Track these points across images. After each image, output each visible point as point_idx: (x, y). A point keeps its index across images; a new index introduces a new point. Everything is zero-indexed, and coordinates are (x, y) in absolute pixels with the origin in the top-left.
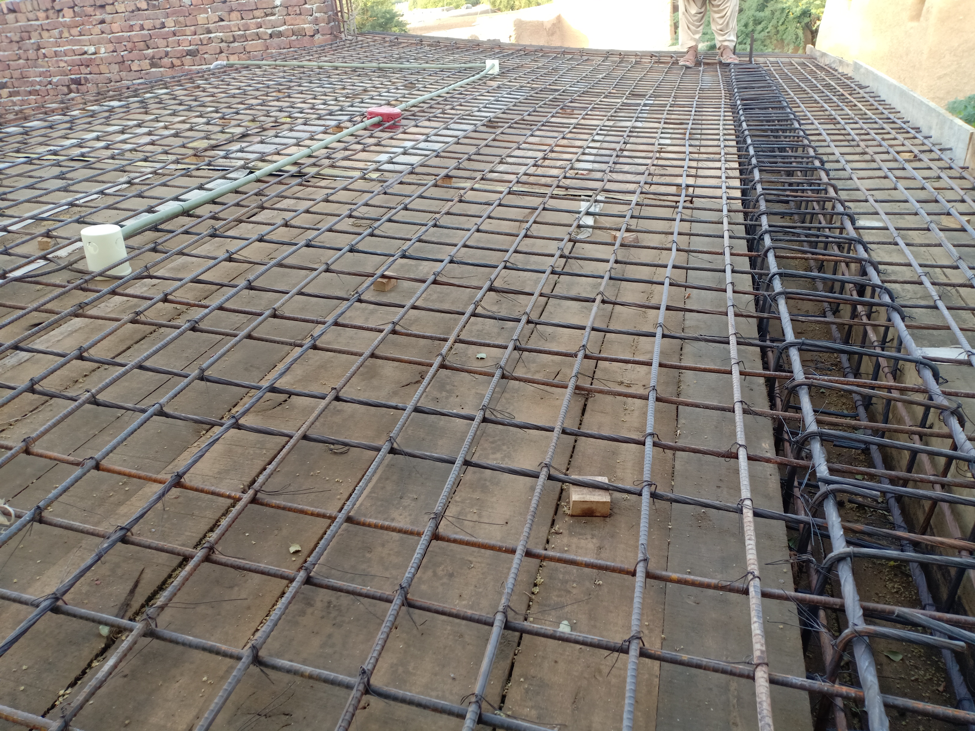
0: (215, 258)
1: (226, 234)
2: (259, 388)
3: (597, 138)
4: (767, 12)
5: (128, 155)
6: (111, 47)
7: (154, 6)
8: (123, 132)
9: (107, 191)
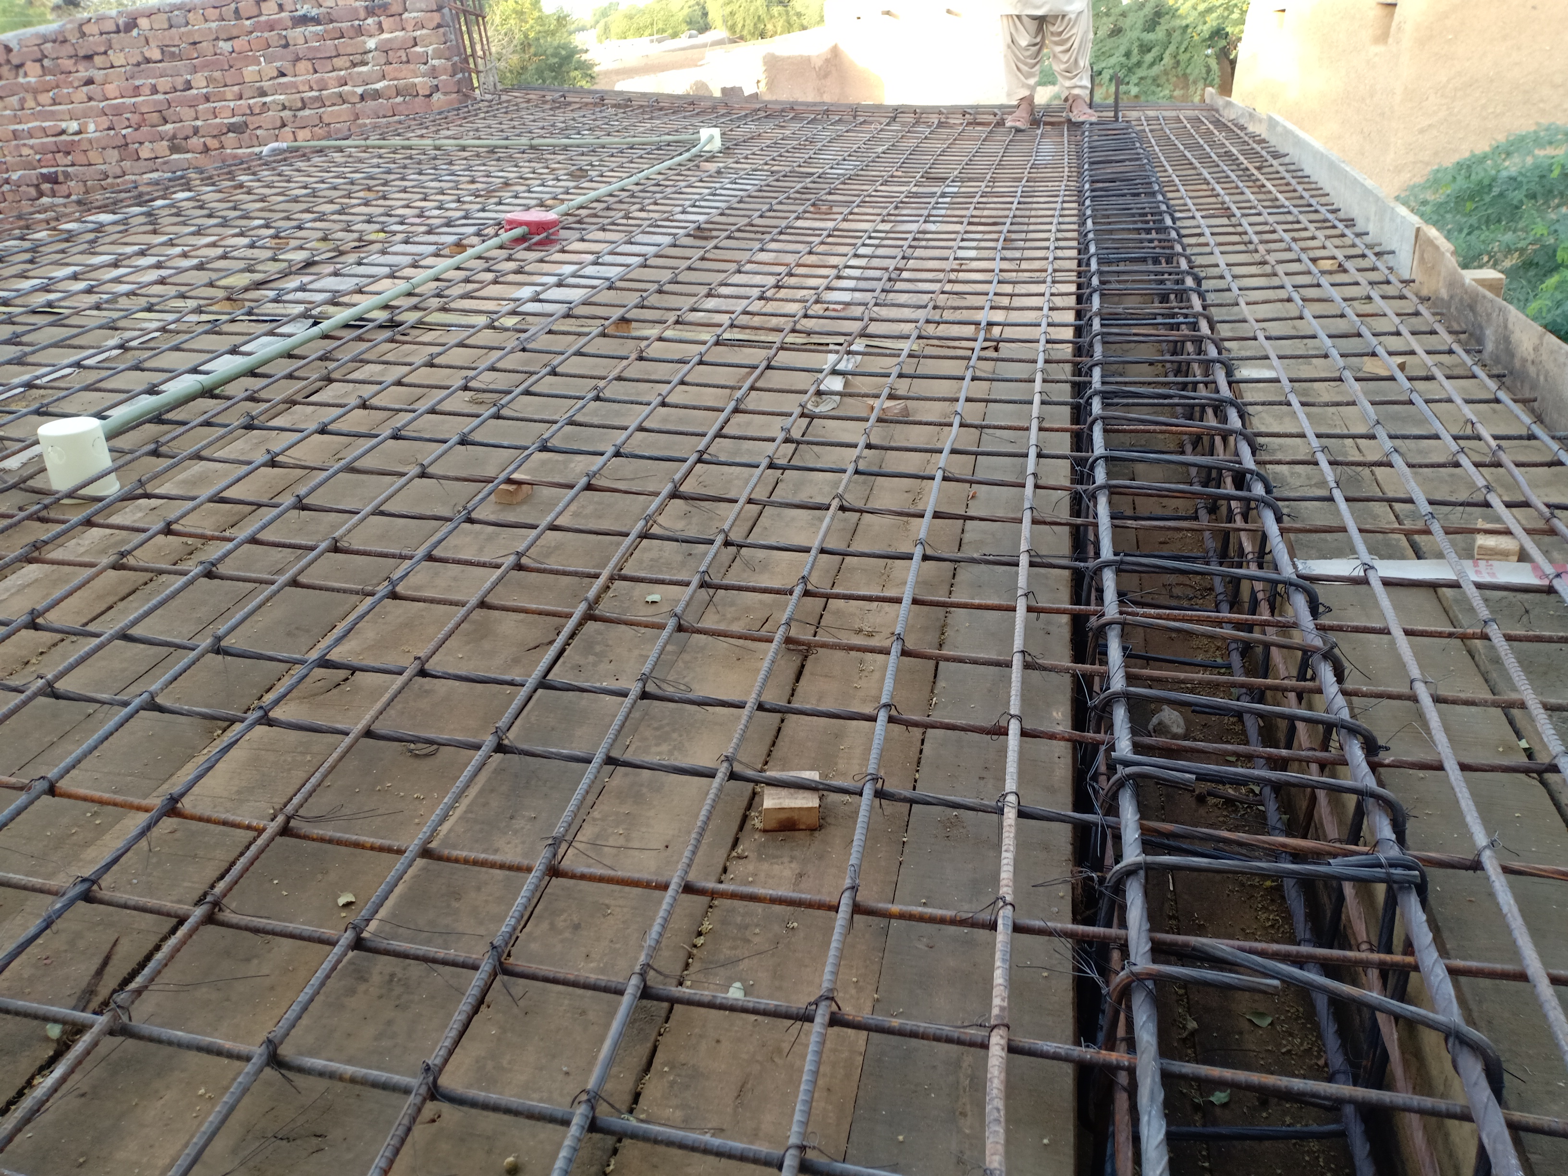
0: (249, 463)
1: (270, 424)
2: (302, 662)
3: (862, 251)
4: (1160, 33)
5: (124, 302)
6: (105, 122)
7: (173, 54)
8: (115, 265)
9: (86, 362)
